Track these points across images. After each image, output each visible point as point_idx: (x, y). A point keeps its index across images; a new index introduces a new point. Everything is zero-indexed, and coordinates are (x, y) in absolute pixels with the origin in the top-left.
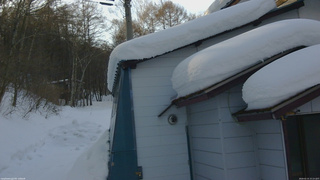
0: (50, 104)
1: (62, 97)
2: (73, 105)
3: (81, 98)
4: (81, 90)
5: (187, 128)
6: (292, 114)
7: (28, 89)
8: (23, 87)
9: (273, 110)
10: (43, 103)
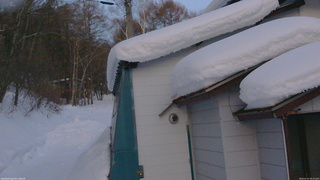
0: (52, 103)
1: (63, 96)
2: (75, 104)
3: (82, 97)
4: (82, 89)
5: (188, 126)
6: (293, 113)
7: (29, 88)
8: (24, 87)
9: (274, 109)
10: (44, 102)
